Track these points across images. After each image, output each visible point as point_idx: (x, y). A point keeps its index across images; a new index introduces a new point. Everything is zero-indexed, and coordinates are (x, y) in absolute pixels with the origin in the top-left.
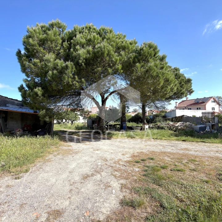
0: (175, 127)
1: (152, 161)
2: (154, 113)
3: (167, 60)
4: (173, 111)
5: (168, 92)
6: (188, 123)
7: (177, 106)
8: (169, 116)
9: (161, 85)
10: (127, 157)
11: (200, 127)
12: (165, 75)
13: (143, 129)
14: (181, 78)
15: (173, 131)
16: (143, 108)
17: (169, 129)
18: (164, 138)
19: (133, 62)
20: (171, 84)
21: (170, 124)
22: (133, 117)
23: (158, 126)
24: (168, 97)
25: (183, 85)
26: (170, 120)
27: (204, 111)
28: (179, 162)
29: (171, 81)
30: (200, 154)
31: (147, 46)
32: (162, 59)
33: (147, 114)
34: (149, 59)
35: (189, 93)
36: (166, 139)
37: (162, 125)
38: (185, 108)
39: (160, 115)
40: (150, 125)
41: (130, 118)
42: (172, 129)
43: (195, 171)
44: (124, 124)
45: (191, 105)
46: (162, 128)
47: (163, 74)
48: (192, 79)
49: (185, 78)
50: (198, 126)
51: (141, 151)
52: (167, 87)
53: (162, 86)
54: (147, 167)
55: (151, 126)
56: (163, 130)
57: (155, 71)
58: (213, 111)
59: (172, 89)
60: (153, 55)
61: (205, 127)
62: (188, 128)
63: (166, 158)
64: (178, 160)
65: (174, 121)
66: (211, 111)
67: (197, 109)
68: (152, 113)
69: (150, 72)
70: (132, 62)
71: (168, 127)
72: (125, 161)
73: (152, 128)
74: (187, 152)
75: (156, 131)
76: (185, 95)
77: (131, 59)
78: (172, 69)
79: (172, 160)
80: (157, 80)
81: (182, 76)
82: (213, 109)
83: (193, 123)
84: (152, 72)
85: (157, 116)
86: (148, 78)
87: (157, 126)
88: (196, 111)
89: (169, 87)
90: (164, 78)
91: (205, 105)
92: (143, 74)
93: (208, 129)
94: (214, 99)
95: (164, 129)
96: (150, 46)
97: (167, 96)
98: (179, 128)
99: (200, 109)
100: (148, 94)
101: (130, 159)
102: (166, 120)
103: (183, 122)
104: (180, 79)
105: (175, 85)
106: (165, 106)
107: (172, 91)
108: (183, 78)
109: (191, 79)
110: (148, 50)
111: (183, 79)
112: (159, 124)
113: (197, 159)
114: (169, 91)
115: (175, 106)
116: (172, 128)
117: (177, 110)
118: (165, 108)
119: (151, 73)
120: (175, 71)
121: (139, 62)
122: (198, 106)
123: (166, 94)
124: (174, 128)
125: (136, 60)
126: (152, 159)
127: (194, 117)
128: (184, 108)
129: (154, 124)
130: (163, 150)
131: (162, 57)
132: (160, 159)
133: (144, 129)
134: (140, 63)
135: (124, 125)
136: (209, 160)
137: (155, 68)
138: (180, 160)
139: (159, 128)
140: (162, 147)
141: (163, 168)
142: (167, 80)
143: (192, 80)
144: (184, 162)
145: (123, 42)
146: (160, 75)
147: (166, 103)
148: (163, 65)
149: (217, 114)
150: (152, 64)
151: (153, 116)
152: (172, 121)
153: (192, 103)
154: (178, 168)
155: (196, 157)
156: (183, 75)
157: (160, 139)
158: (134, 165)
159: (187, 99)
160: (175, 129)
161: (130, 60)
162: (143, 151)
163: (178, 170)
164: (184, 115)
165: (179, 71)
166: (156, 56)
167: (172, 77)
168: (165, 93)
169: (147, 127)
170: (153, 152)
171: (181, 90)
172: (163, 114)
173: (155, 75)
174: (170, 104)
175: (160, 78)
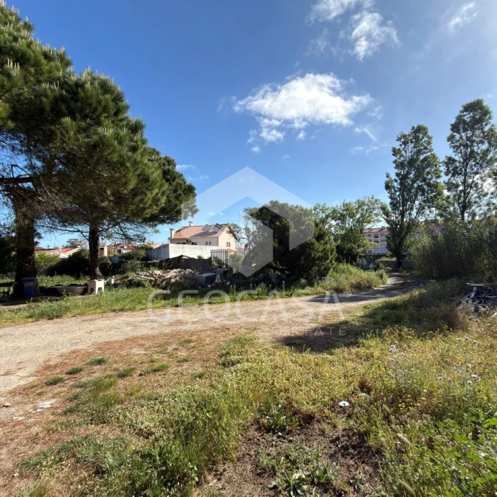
0: (165, 280)
1: (98, 367)
2: (124, 251)
3: (146, 134)
4: (165, 247)
5: (147, 205)
6: (188, 271)
7: (173, 237)
8: (156, 257)
9: (131, 187)
10: (22, 378)
11: (207, 278)
12: (140, 165)
13: (89, 291)
14: (177, 180)
15: (160, 288)
16: (93, 239)
17: (154, 286)
18: (139, 307)
19: (52, 109)
20: (152, 189)
21: (156, 274)
22: (64, 260)
23: (130, 281)
24: (148, 216)
25: (180, 195)
26: (155, 266)
27: (215, 248)
28: (161, 352)
29: (152, 183)
30: (199, 327)
31: (96, 84)
32: (136, 128)
33: (106, 254)
34: (102, 118)
35: (190, 213)
36: (143, 307)
37: (138, 278)
38: (187, 241)
39: (137, 254)
40: (110, 281)
41: (53, 263)
42: (158, 285)
43: (186, 361)
44: (27, 281)
45: (197, 236)
46: (139, 284)
47: (135, 163)
48: (195, 186)
49: (185, 183)
50: (204, 275)
51: (74, 348)
52: (146, 195)
53: (133, 189)
54: (81, 387)
55: (113, 282)
56: (140, 289)
57: (114, 151)
58: (228, 248)
59: (156, 201)
60: (112, 112)
61: (214, 277)
62: (187, 280)
63: (135, 351)
64: (158, 349)
65: (165, 267)
66: (225, 248)
67: (207, 244)
68: (120, 251)
69: (103, 150)
70: (48, 108)
71: (151, 281)
72: (10, 393)
73: (116, 285)
74: (179, 327)
75: (123, 292)
76: (183, 215)
77: (44, 99)
78: (160, 158)
79: (146, 352)
80: (120, 173)
81: (178, 177)
82: (228, 244)
83: (197, 271)
84: (109, 151)
85: (128, 257)
86: (97, 163)
87: (126, 280)
88: (204, 247)
89: (150, 195)
90: (138, 172)
91: (217, 237)
92: (83, 149)
93: (218, 280)
94: (229, 228)
95: (143, 286)
96: (105, 87)
97: (147, 214)
98: (173, 280)
99: (210, 244)
100: (103, 204)
101: (31, 379)
102: (148, 266)
103: (179, 270)
104: (175, 183)
105: (163, 193)
106: (146, 236)
107: (157, 205)
108: (181, 182)
109: (193, 187)
110: (98, 94)
111: (180, 184)
112: (131, 275)
113: (194, 338)
114: (150, 202)
115: (169, 236)
116: (158, 283)
117: (171, 246)
118: (145, 239)
119: (105, 154)
120: (166, 163)
121: (72, 114)
122: (208, 239)
123: (144, 209)
124: (162, 281)
125: (63, 108)
126: (100, 362)
127: (200, 259)
128: (185, 241)
129: (119, 276)
130: (131, 334)
131: (136, 124)
132: (121, 356)
133: (93, 290)
134: (74, 119)
135: (26, 285)
136: (212, 333)
137: (116, 143)
138: (162, 348)
139: (131, 284)
140: (130, 328)
141: (122, 376)
142: (144, 179)
143: (194, 189)
144: (170, 349)
145: (16, 39)
146: (128, 164)
147: (150, 230)
148: (136, 142)
149: (232, 253)
150: (107, 131)
151: (120, 258)
152: (160, 267)
153: (198, 233)
154: (156, 365)
155: (192, 334)
156: (181, 175)
157: (130, 309)
158: (40, 394)
159: (190, 224)
160: (166, 283)
161: (41, 102)
162: (79, 347)
163: (155, 371)
164: (182, 256)
165: (175, 166)
166: (121, 117)
167: (156, 174)
168: (141, 206)
169: (100, 284)
170: (107, 343)
171: (176, 206)
172: (143, 253)
173: (115, 160)
174: (157, 231)
175: (129, 171)
